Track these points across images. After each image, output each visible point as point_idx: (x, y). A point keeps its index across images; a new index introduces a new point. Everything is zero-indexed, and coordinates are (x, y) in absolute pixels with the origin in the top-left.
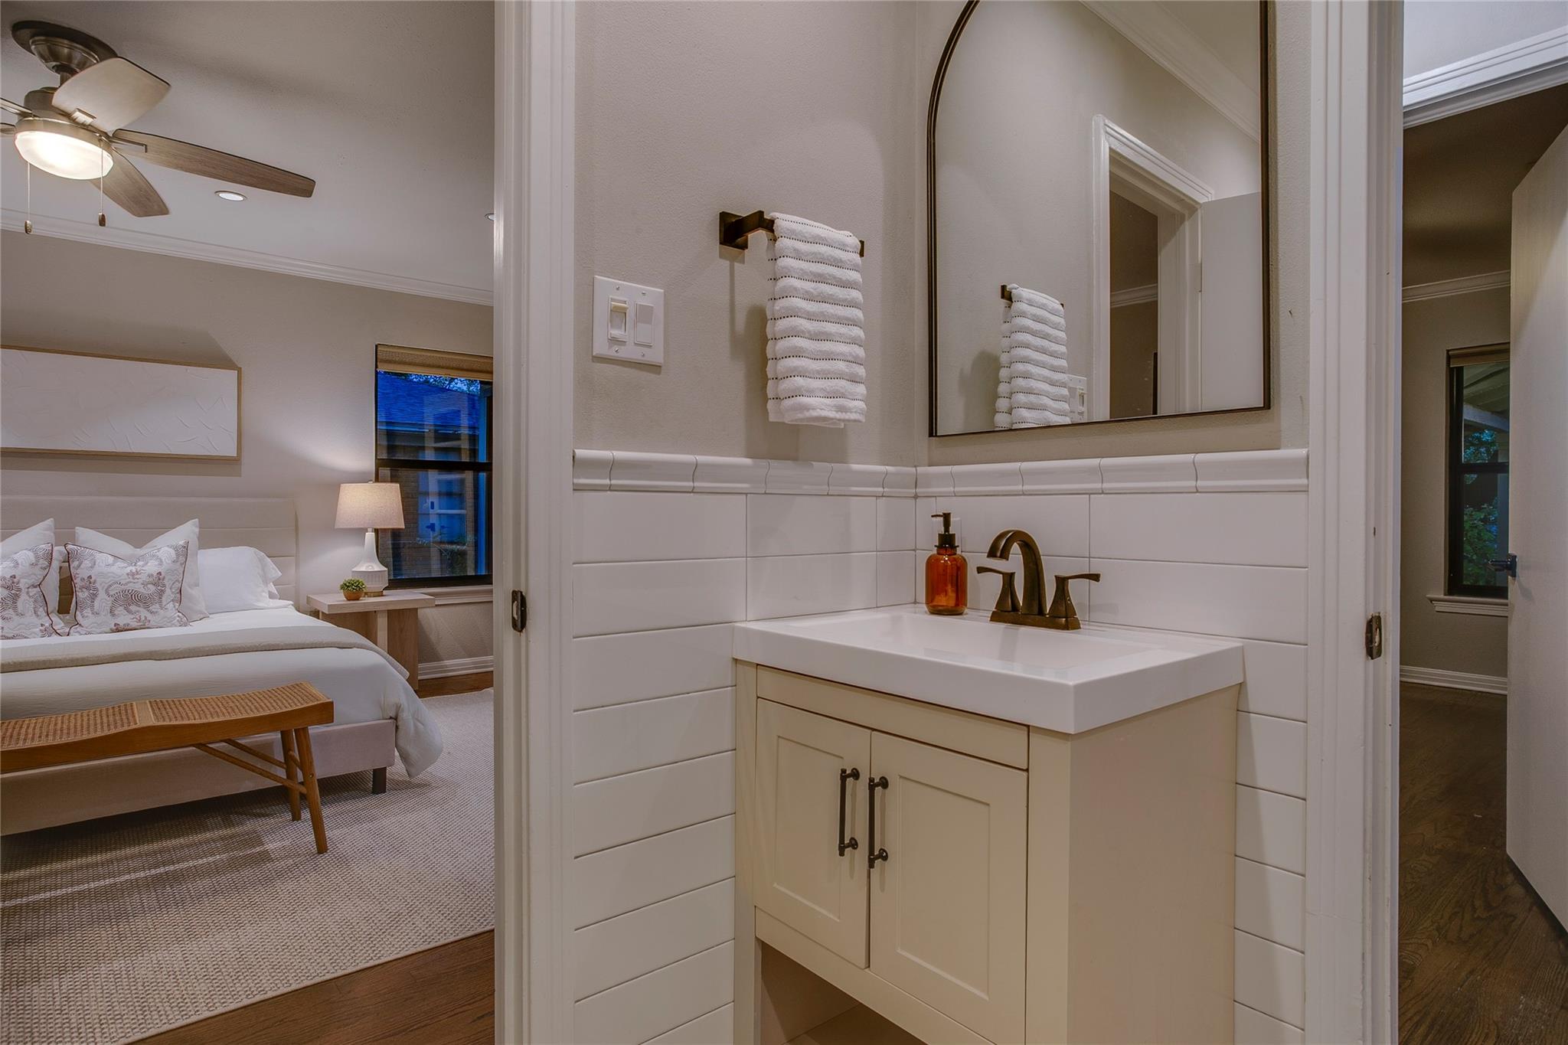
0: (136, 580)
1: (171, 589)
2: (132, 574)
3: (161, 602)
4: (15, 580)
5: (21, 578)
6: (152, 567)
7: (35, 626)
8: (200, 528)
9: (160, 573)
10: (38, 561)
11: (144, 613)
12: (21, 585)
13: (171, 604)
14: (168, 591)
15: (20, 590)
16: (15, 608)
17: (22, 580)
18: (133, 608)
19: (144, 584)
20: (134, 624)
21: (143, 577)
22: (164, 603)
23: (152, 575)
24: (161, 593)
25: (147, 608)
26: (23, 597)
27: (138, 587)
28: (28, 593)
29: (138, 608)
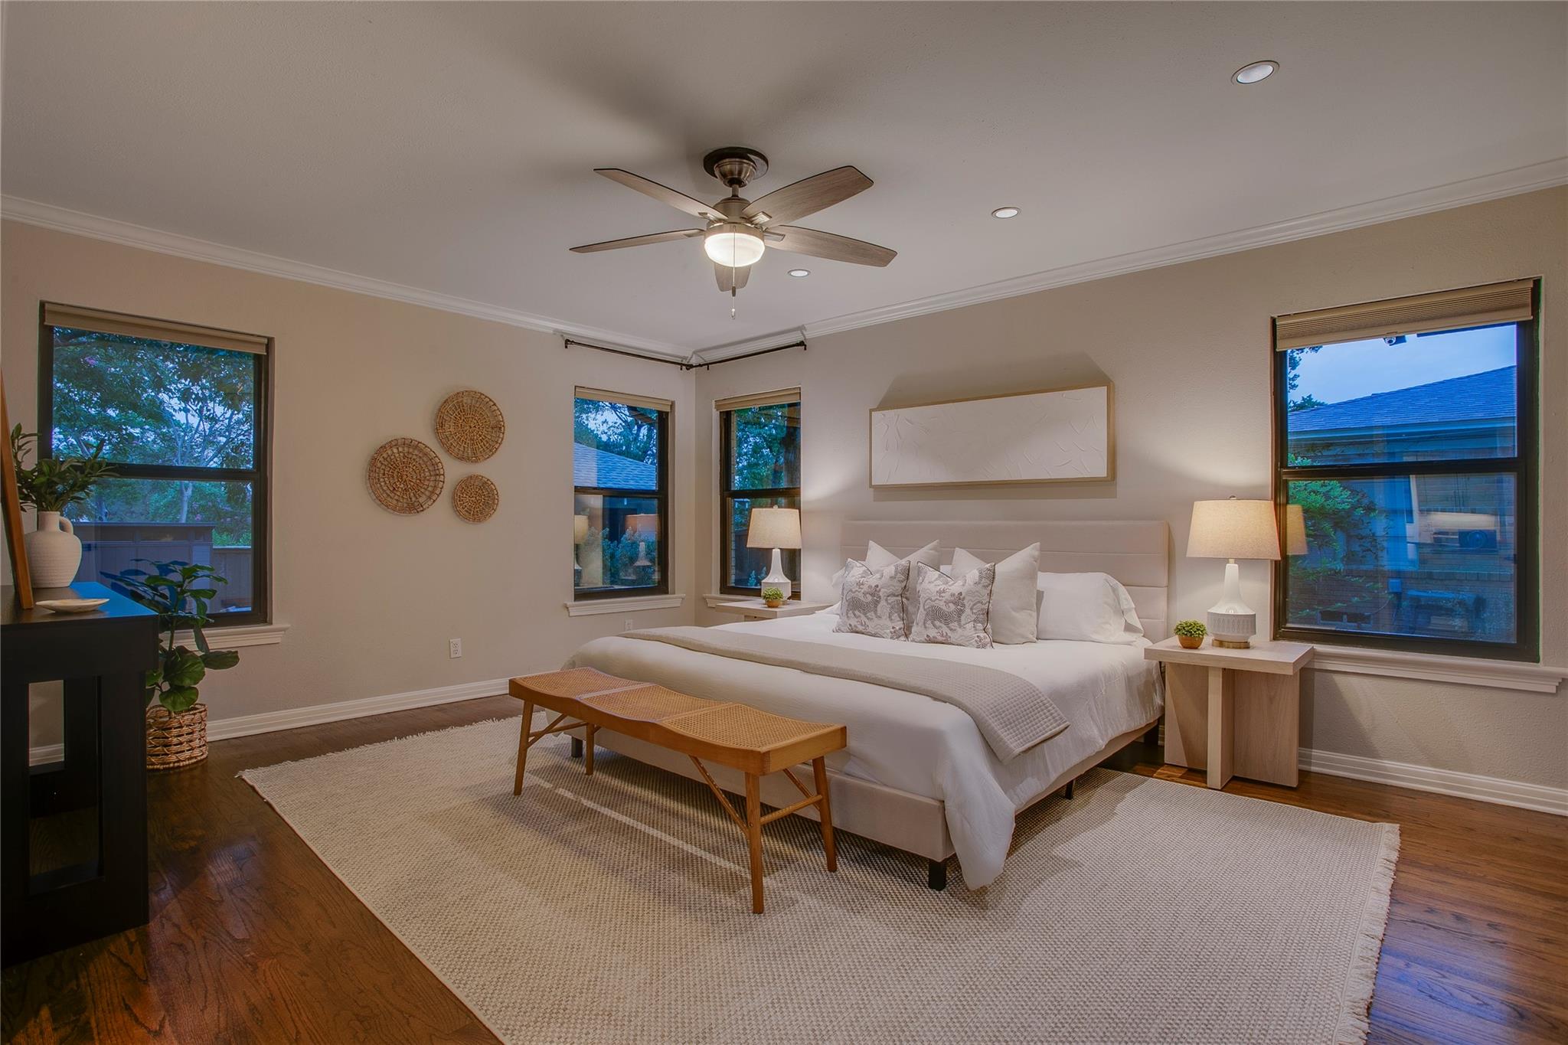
0: (941, 598)
1: (971, 609)
2: (940, 592)
3: (960, 620)
4: (878, 589)
5: (882, 588)
6: (956, 588)
7: (887, 628)
8: (1041, 550)
9: (961, 594)
10: (896, 575)
11: (945, 629)
12: (881, 594)
13: (971, 624)
14: (968, 611)
15: (880, 597)
16: (876, 612)
17: (882, 590)
18: (937, 623)
19: (947, 603)
20: (940, 638)
21: (947, 596)
22: (963, 622)
23: (954, 595)
24: (960, 612)
25: (947, 624)
26: (883, 603)
27: (942, 604)
28: (886, 600)
29: (941, 624)
